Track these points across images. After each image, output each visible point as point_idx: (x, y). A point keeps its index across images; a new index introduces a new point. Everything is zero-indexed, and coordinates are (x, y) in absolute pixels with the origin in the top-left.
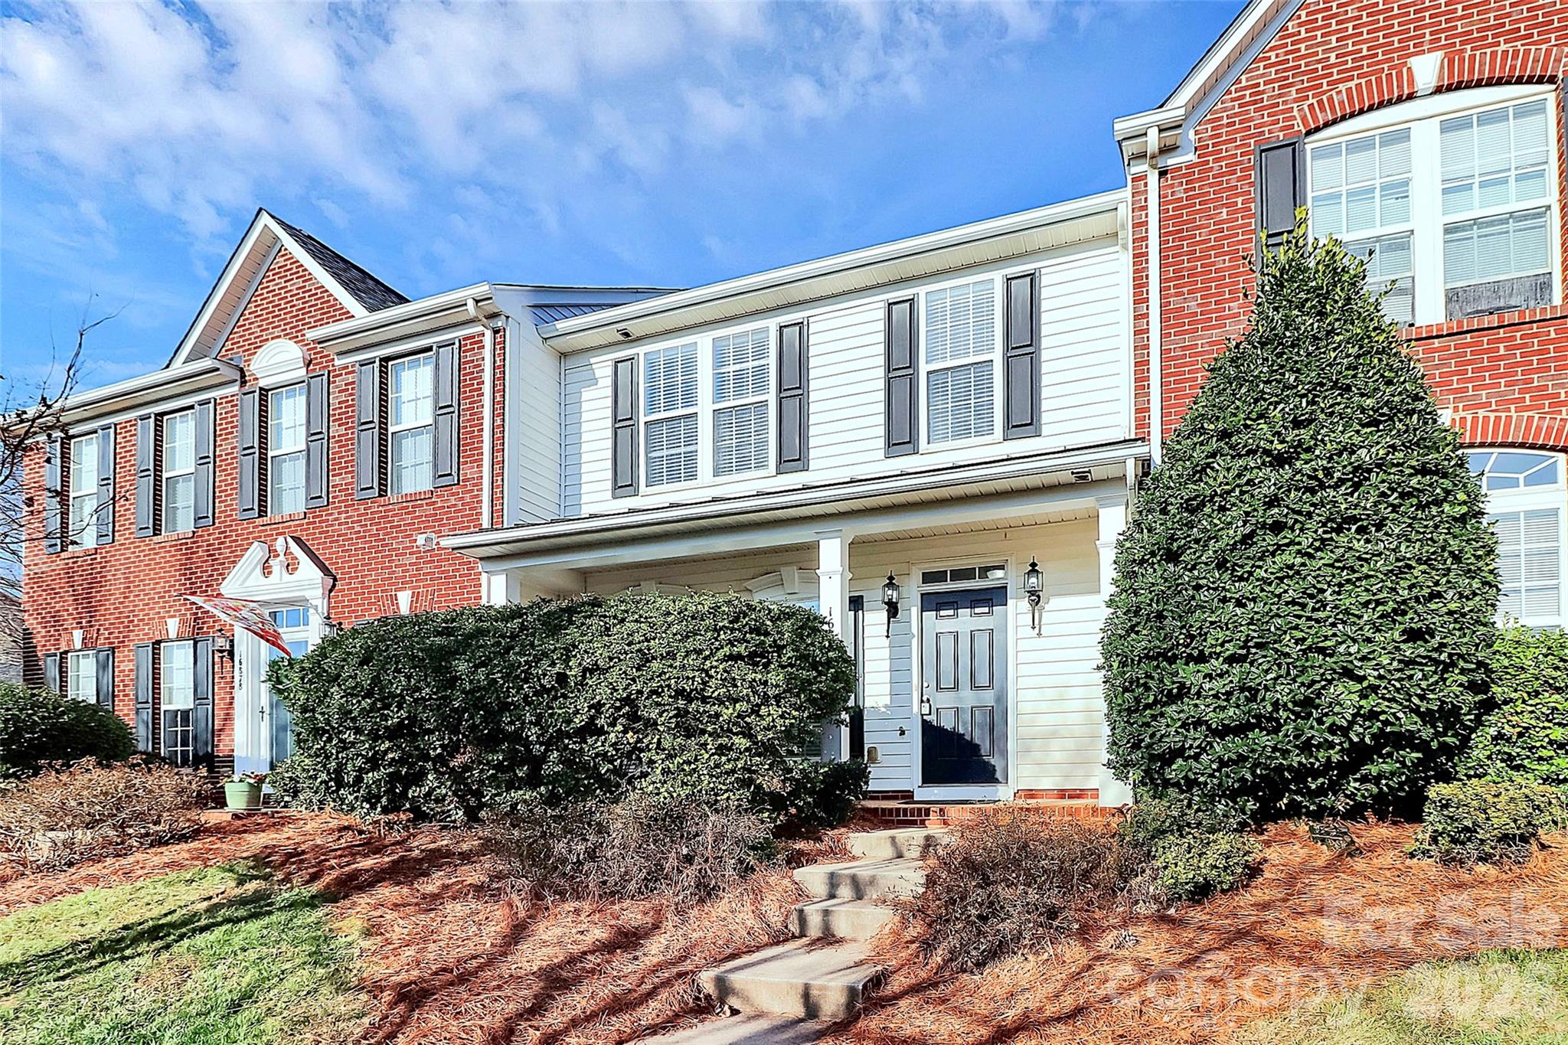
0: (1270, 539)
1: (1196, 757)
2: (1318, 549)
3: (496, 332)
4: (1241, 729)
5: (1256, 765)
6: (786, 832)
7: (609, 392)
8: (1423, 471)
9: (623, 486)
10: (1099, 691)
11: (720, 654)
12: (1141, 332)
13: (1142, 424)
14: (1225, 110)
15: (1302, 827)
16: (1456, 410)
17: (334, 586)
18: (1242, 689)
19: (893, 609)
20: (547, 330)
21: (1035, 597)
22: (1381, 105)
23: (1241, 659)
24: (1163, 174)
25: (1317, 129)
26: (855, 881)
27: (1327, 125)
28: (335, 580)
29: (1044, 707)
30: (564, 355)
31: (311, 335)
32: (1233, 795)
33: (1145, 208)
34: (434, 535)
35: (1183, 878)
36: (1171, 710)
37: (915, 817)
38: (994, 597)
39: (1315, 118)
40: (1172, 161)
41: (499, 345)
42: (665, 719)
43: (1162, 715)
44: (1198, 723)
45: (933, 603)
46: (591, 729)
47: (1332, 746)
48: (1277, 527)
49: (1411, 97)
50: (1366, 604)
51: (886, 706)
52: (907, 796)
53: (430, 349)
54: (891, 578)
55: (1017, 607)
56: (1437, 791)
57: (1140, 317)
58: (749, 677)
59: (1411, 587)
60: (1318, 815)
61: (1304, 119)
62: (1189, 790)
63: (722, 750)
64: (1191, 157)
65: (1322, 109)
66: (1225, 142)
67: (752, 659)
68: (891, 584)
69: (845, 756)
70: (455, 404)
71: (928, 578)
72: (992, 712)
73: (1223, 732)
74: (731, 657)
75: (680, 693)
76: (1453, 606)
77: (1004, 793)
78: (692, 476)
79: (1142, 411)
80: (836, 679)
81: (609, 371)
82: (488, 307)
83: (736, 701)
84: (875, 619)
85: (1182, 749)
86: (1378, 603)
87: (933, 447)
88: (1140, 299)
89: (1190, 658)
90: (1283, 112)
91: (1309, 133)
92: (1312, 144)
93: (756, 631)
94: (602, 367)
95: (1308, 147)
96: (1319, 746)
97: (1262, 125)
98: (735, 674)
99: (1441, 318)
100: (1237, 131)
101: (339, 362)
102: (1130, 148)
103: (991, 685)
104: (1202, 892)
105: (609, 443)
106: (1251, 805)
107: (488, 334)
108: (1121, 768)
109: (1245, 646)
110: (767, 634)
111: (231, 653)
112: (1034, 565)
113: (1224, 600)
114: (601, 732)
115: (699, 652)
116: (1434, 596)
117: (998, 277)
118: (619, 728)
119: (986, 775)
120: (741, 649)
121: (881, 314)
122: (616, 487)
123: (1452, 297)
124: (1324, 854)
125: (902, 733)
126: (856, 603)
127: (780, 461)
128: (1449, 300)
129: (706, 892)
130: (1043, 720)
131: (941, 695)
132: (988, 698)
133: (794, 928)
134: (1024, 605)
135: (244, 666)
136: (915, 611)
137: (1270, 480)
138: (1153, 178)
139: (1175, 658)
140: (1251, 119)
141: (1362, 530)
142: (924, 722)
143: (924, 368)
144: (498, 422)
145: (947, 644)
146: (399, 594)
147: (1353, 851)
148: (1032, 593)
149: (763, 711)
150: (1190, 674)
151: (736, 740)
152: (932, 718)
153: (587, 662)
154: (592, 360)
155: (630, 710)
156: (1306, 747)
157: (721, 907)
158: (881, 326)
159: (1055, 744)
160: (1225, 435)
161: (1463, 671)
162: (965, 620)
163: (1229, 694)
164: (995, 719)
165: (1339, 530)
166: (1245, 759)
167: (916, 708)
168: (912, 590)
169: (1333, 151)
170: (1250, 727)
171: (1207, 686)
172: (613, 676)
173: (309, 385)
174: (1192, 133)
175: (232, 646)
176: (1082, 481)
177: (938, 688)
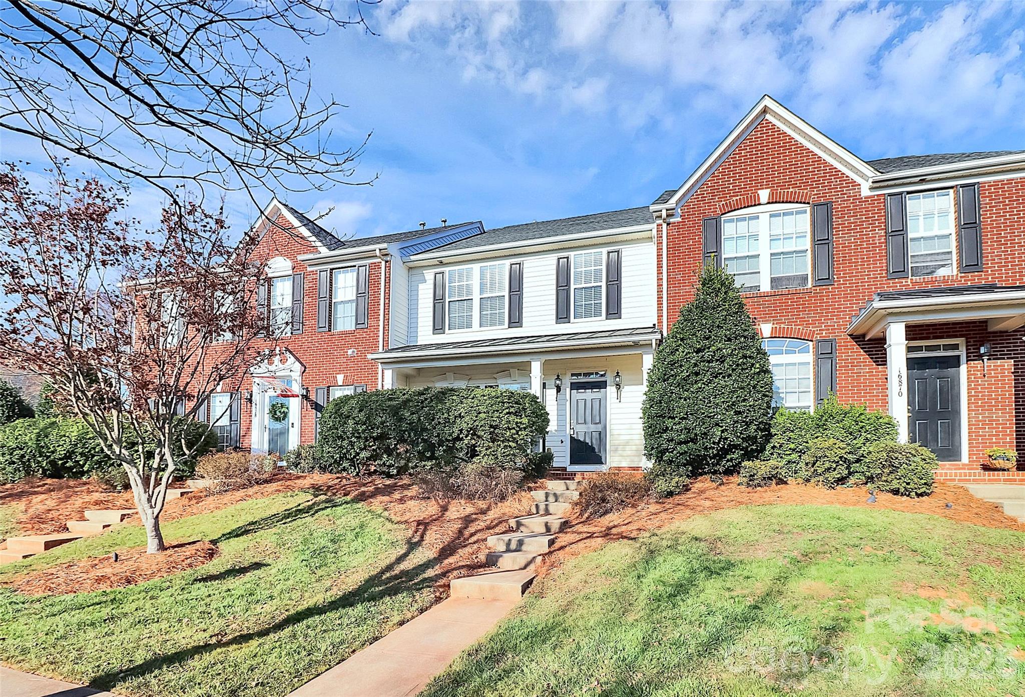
0: (694, 378)
1: (672, 452)
2: (709, 383)
3: (386, 262)
4: (686, 442)
5: (690, 454)
6: (526, 479)
7: (432, 286)
8: (745, 357)
9: (438, 328)
10: (641, 426)
11: (505, 412)
12: (660, 285)
13: (660, 321)
14: (692, 202)
15: (707, 477)
16: (773, 324)
17: (305, 370)
18: (686, 429)
19: (559, 389)
20: (406, 259)
21: (618, 386)
22: (748, 206)
23: (685, 418)
24: (668, 224)
25: (725, 213)
26: (555, 495)
27: (729, 212)
28: (305, 368)
29: (623, 432)
30: (410, 268)
31: (300, 257)
32: (685, 465)
33: (662, 237)
34: (355, 350)
35: (663, 490)
36: (664, 435)
37: (571, 476)
38: (602, 385)
39: (724, 209)
40: (672, 220)
41: (388, 268)
42: (487, 436)
43: (661, 437)
44: (672, 440)
45: (575, 386)
46: (458, 439)
47: (714, 448)
48: (697, 374)
49: (759, 204)
50: (723, 402)
51: (556, 431)
52: (565, 469)
53: (355, 266)
54: (558, 376)
55: (611, 390)
56: (745, 463)
57: (660, 279)
58: (516, 420)
59: (737, 397)
60: (715, 473)
61: (720, 209)
62: (671, 464)
63: (505, 447)
64: (679, 219)
65: (727, 206)
66: (692, 215)
67: (515, 414)
68: (558, 378)
69: (541, 450)
70: (367, 292)
71: (573, 375)
72: (600, 434)
73: (680, 443)
74: (509, 413)
75: (491, 426)
76: (751, 403)
77: (604, 468)
78: (469, 326)
79: (660, 316)
80: (543, 421)
81: (432, 277)
82: (384, 252)
83: (510, 429)
84: (551, 393)
85: (667, 449)
86: (727, 402)
87: (576, 320)
88: (659, 273)
89: (669, 418)
90: (713, 205)
91: (722, 214)
92: (723, 218)
93: (516, 403)
94: (429, 275)
95: (722, 219)
96: (710, 448)
97: (705, 210)
98: (511, 419)
99: (769, 290)
100: (696, 211)
101: (309, 269)
102: (655, 214)
103: (600, 423)
104: (670, 494)
105: (431, 309)
106: (690, 468)
107: (383, 263)
108: (649, 456)
109: (686, 414)
110: (520, 404)
111: (250, 400)
112: (618, 373)
113: (681, 398)
114: (462, 439)
115: (497, 411)
116: (744, 400)
117: (604, 251)
118: (469, 438)
119: (599, 461)
120: (512, 410)
121: (555, 262)
122: (434, 329)
123: (773, 280)
124: (714, 485)
125: (562, 442)
126: (544, 386)
127: (510, 322)
128: (772, 282)
129: (503, 498)
130: (622, 437)
131: (578, 426)
132: (599, 427)
133: (534, 510)
134: (614, 389)
135: (258, 406)
136: (568, 390)
137: (695, 358)
138: (665, 226)
139: (665, 417)
140: (701, 207)
141: (724, 377)
142: (571, 437)
143: (573, 287)
144: (387, 302)
145: (582, 404)
146: (338, 376)
147: (722, 484)
148: (617, 385)
149: (520, 433)
150: (669, 423)
151: (511, 444)
152: (575, 436)
153: (457, 414)
154: (424, 272)
155: (473, 432)
156: (706, 448)
157: (507, 503)
158: (555, 267)
159: (628, 448)
160: (682, 340)
161: (755, 425)
162: (589, 395)
163: (682, 430)
164: (602, 436)
165: (716, 377)
166: (687, 452)
167: (568, 432)
168: (567, 381)
169: (732, 221)
170: (688, 442)
171: (674, 427)
172: (467, 419)
173: (294, 278)
174: (679, 210)
175: (251, 396)
176: (636, 345)
177: (578, 423)
